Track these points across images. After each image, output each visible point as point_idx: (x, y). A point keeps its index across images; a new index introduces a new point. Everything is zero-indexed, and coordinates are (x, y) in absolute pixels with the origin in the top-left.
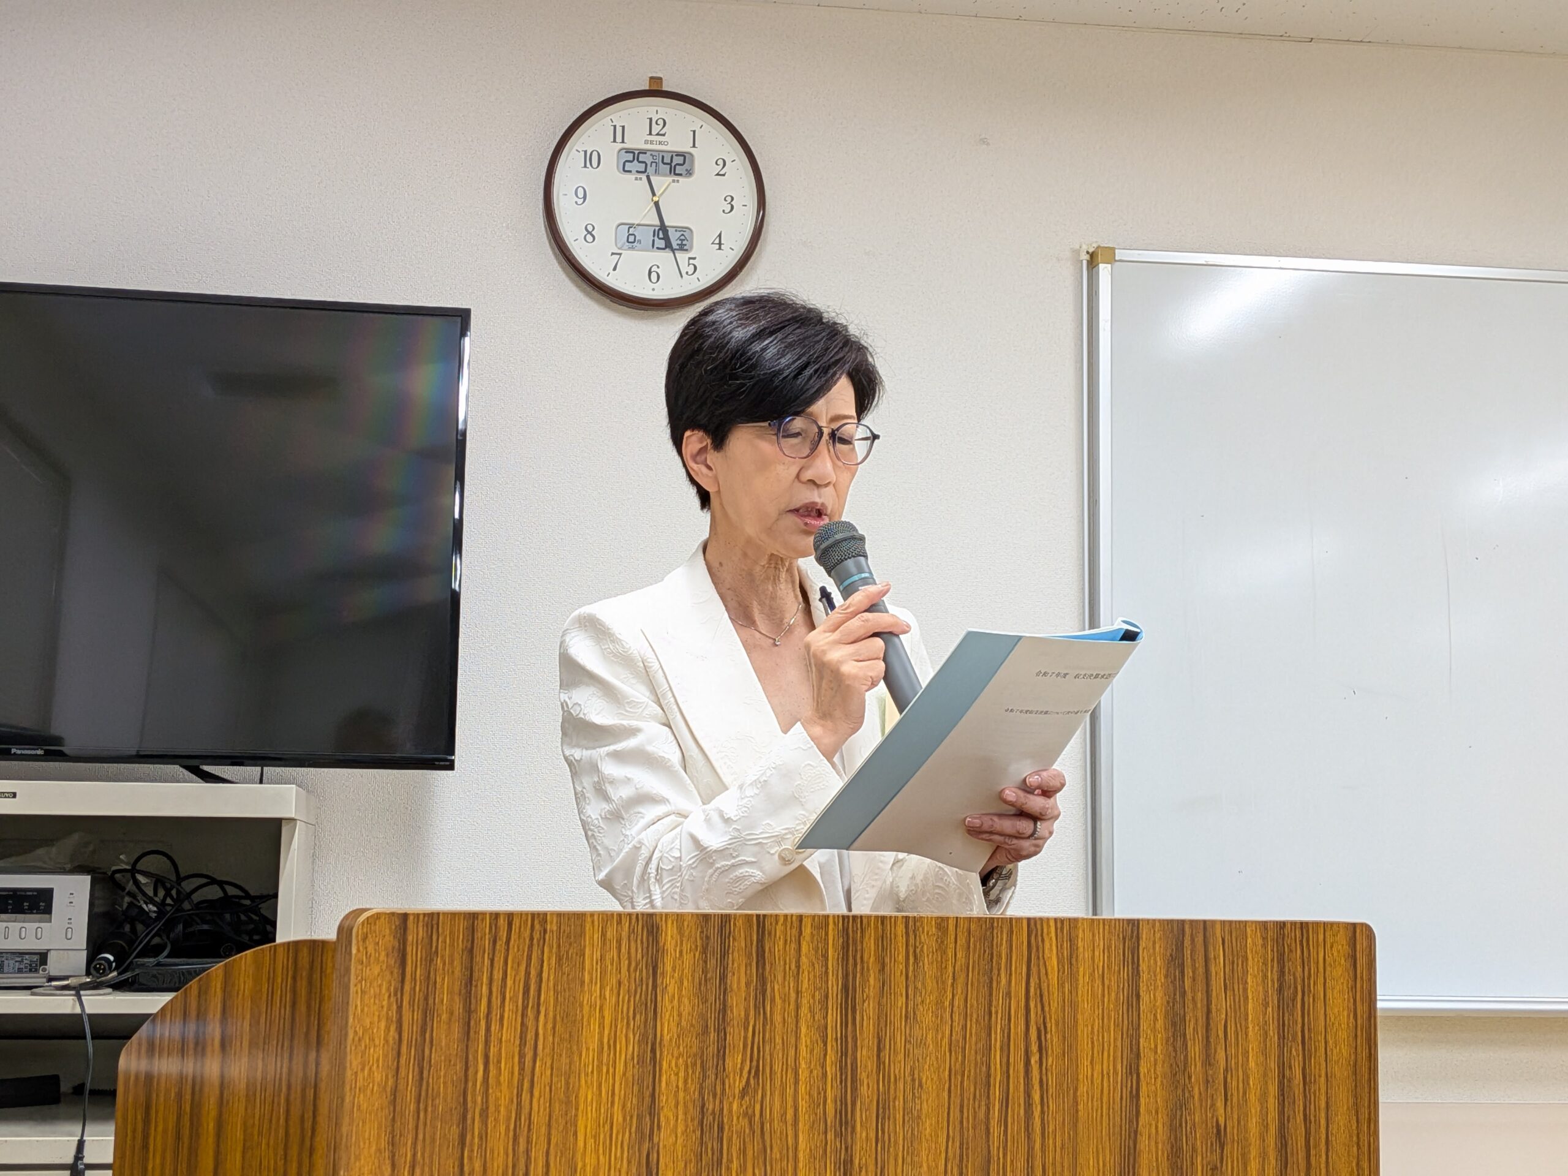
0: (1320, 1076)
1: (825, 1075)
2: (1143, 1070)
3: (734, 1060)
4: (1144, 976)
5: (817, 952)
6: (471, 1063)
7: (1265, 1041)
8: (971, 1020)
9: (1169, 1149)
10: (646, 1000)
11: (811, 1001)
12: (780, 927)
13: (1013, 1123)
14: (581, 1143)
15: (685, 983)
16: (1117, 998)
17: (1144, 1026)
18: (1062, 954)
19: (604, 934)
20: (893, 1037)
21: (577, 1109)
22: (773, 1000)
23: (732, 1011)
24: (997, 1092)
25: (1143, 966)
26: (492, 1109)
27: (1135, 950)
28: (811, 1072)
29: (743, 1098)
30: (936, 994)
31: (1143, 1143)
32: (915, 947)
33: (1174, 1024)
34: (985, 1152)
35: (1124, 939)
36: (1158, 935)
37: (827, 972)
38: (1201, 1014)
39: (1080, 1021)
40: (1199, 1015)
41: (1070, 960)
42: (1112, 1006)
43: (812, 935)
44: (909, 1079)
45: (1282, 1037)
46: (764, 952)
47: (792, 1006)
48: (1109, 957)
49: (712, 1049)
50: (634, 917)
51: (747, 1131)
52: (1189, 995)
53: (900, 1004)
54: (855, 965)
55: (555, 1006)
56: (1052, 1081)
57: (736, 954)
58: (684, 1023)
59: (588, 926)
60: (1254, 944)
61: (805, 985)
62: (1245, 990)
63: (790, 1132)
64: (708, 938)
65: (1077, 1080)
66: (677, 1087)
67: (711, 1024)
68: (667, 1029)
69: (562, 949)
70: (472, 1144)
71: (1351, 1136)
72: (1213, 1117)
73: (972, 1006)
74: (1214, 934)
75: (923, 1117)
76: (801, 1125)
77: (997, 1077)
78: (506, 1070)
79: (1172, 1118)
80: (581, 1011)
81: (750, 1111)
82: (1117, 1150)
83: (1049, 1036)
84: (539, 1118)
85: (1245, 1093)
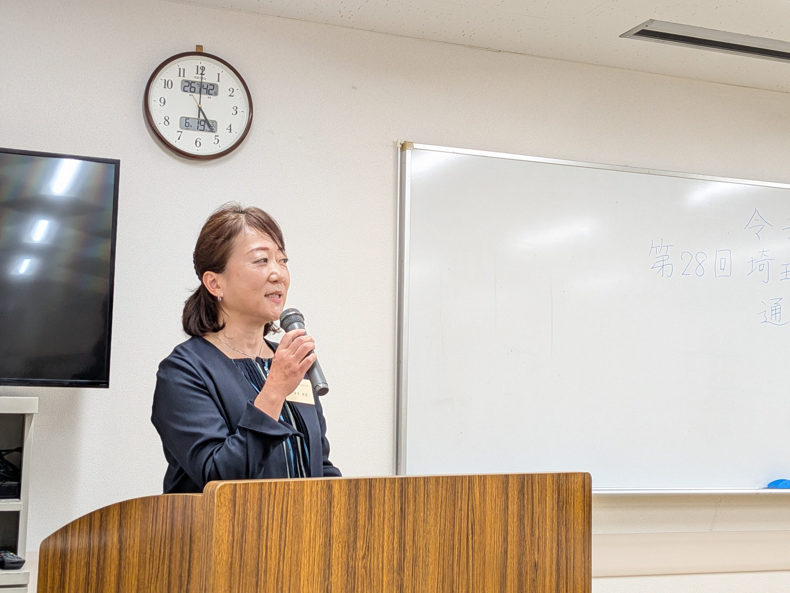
0: (571, 539)
1: (393, 548)
2: (509, 540)
3: (360, 543)
4: (510, 499)
5: (391, 494)
6: (261, 550)
7: (552, 525)
8: (447, 521)
9: (518, 573)
10: (327, 518)
11: (389, 515)
12: (377, 484)
13: (462, 566)
14: (302, 584)
15: (342, 510)
16: (500, 509)
17: (510, 520)
18: (481, 491)
19: (311, 490)
20: (419, 530)
21: (301, 568)
22: (375, 516)
23: (359, 522)
24: (456, 552)
25: (510, 495)
26: (268, 569)
27: (507, 488)
28: (388, 547)
29: (363, 560)
30: (435, 511)
31: (509, 571)
32: (428, 490)
33: (520, 519)
34: (452, 578)
35: (503, 483)
36: (515, 481)
37: (395, 503)
38: (530, 515)
39: (487, 520)
40: (529, 515)
41: (483, 494)
42: (498, 512)
43: (390, 487)
44: (424, 548)
45: (558, 523)
46: (371, 495)
47: (382, 518)
48: (497, 491)
49: (352, 539)
50: (323, 482)
51: (365, 574)
52: (526, 507)
53: (421, 515)
54: (405, 499)
55: (293, 523)
56: (476, 546)
57: (361, 496)
58: (341, 528)
59: (305, 486)
60: (549, 483)
61: (387, 509)
62: (546, 503)
63: (381, 574)
64: (350, 489)
65: (485, 545)
66: (339, 556)
67: (351, 527)
68: (335, 531)
69: (295, 497)
70: (261, 585)
71: (582, 564)
72: (533, 558)
73: (448, 515)
74: (535, 480)
75: (429, 564)
76: (384, 571)
77: (457, 546)
78: (274, 552)
79: (519, 560)
80: (303, 524)
81: (366, 566)
82: (499, 575)
83: (475, 527)
84: (286, 573)
85: (545, 548)
